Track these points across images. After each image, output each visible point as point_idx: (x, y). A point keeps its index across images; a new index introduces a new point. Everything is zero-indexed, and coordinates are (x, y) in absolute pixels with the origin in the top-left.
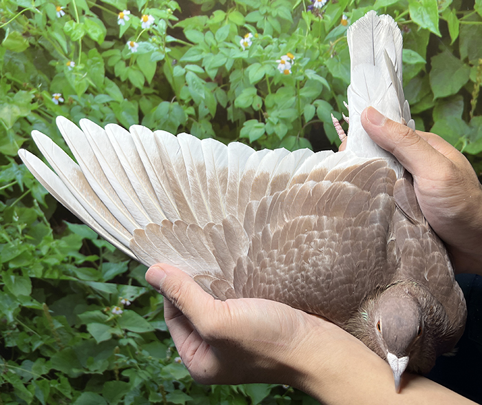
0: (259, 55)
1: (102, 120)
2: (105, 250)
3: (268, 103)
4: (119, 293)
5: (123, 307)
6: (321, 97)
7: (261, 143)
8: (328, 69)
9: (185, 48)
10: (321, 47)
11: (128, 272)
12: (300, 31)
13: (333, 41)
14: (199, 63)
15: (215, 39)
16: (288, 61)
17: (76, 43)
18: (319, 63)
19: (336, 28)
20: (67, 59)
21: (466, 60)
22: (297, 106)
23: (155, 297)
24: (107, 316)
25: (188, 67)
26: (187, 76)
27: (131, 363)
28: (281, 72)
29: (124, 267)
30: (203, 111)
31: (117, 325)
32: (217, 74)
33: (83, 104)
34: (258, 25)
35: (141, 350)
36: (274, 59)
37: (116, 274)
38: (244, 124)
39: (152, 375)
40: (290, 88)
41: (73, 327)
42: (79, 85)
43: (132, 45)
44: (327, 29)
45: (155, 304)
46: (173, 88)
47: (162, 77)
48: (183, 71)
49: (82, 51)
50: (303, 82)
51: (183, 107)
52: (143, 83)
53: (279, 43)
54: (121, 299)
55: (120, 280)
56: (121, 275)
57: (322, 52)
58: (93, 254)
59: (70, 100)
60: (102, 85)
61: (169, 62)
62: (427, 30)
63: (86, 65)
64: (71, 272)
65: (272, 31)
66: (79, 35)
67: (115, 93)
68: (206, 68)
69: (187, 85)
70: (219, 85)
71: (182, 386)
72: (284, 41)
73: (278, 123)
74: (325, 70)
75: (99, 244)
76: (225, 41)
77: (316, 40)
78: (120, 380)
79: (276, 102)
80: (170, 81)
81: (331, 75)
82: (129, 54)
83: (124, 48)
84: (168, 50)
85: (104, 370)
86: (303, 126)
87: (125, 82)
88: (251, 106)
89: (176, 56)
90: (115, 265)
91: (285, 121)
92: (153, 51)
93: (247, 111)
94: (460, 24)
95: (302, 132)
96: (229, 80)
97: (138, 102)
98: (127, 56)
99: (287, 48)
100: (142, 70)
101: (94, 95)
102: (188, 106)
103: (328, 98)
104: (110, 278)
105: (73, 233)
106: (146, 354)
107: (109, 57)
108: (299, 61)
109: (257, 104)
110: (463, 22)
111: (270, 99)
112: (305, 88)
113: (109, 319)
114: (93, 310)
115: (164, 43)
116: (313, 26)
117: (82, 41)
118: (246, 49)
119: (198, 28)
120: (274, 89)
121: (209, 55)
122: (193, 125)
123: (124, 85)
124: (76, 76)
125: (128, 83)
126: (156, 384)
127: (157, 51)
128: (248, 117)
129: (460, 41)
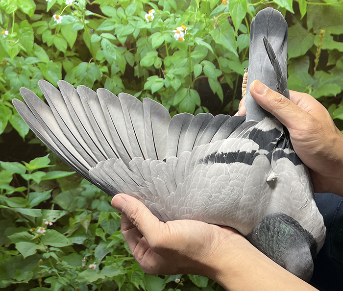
0: (160, 26)
1: (31, 78)
2: (32, 182)
3: (166, 63)
4: (44, 216)
5: (46, 227)
6: (206, 59)
7: (161, 94)
8: (212, 37)
9: (101, 20)
10: (207, 20)
11: (51, 199)
12: (191, 8)
13: (216, 16)
14: (112, 32)
15: (125, 13)
16: (182, 31)
17: (10, 16)
18: (205, 32)
19: (218, 7)
20: (2, 29)
21: (312, 31)
22: (189, 65)
23: (73, 218)
24: (33, 236)
25: (103, 35)
26: (102, 42)
27: (53, 272)
28: (177, 39)
29: (48, 195)
30: (115, 69)
31: (41, 242)
32: (126, 41)
33: (15, 65)
34: (159, 3)
35: (61, 261)
36: (171, 29)
37: (40, 201)
38: (148, 79)
39: (69, 280)
40: (183, 52)
41: (3, 246)
42: (12, 50)
43: (57, 18)
44: (212, 7)
45: (73, 224)
46: (91, 51)
47: (82, 43)
48: (99, 38)
49: (15, 22)
50: (193, 47)
51: (98, 66)
52: (66, 47)
53: (175, 17)
54: (45, 221)
55: (44, 205)
56: (45, 202)
57: (208, 25)
58: (21, 186)
59: (4, 61)
60: (32, 49)
61: (88, 31)
62: (284, 8)
63: (18, 33)
64: (2, 202)
65: (170, 7)
66: (12, 9)
67: (43, 55)
68: (118, 36)
69: (102, 49)
70: (128, 49)
71: (94, 288)
72: (179, 16)
73: (174, 78)
74: (210, 38)
75: (27, 177)
76: (133, 15)
77: (203, 15)
78: (42, 286)
79: (173, 63)
80: (89, 46)
81: (214, 42)
82: (55, 24)
83: (50, 20)
84: (86, 22)
85: (29, 280)
86: (193, 80)
87: (51, 47)
88: (153, 65)
89: (93, 26)
90: (41, 193)
91: (179, 76)
92: (74, 23)
93: (150, 69)
94: (307, 5)
95: (192, 85)
96: (136, 45)
97: (62, 63)
98: (53, 26)
99: (181, 21)
100: (66, 37)
101: (25, 58)
102: (103, 66)
103: (212, 60)
104: (36, 205)
105: (5, 170)
106: (65, 264)
107: (38, 27)
108: (191, 31)
109: (158, 63)
110: (309, 3)
111: (168, 60)
112: (195, 52)
113: (34, 237)
114: (21, 232)
115: (83, 16)
116: (201, 5)
117: (15, 14)
118: (149, 22)
119: (112, 4)
120: (171, 53)
121: (120, 25)
122: (107, 80)
123: (51, 49)
124: (10, 42)
125: (54, 48)
126: (73, 287)
127: (78, 22)
128: (151, 74)
129: (308, 17)
